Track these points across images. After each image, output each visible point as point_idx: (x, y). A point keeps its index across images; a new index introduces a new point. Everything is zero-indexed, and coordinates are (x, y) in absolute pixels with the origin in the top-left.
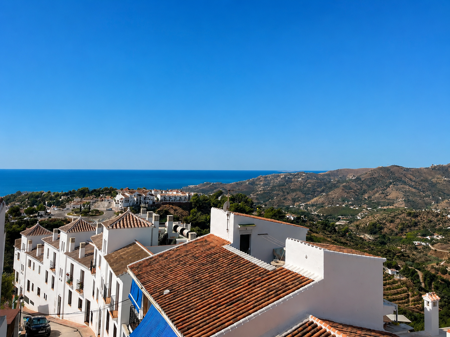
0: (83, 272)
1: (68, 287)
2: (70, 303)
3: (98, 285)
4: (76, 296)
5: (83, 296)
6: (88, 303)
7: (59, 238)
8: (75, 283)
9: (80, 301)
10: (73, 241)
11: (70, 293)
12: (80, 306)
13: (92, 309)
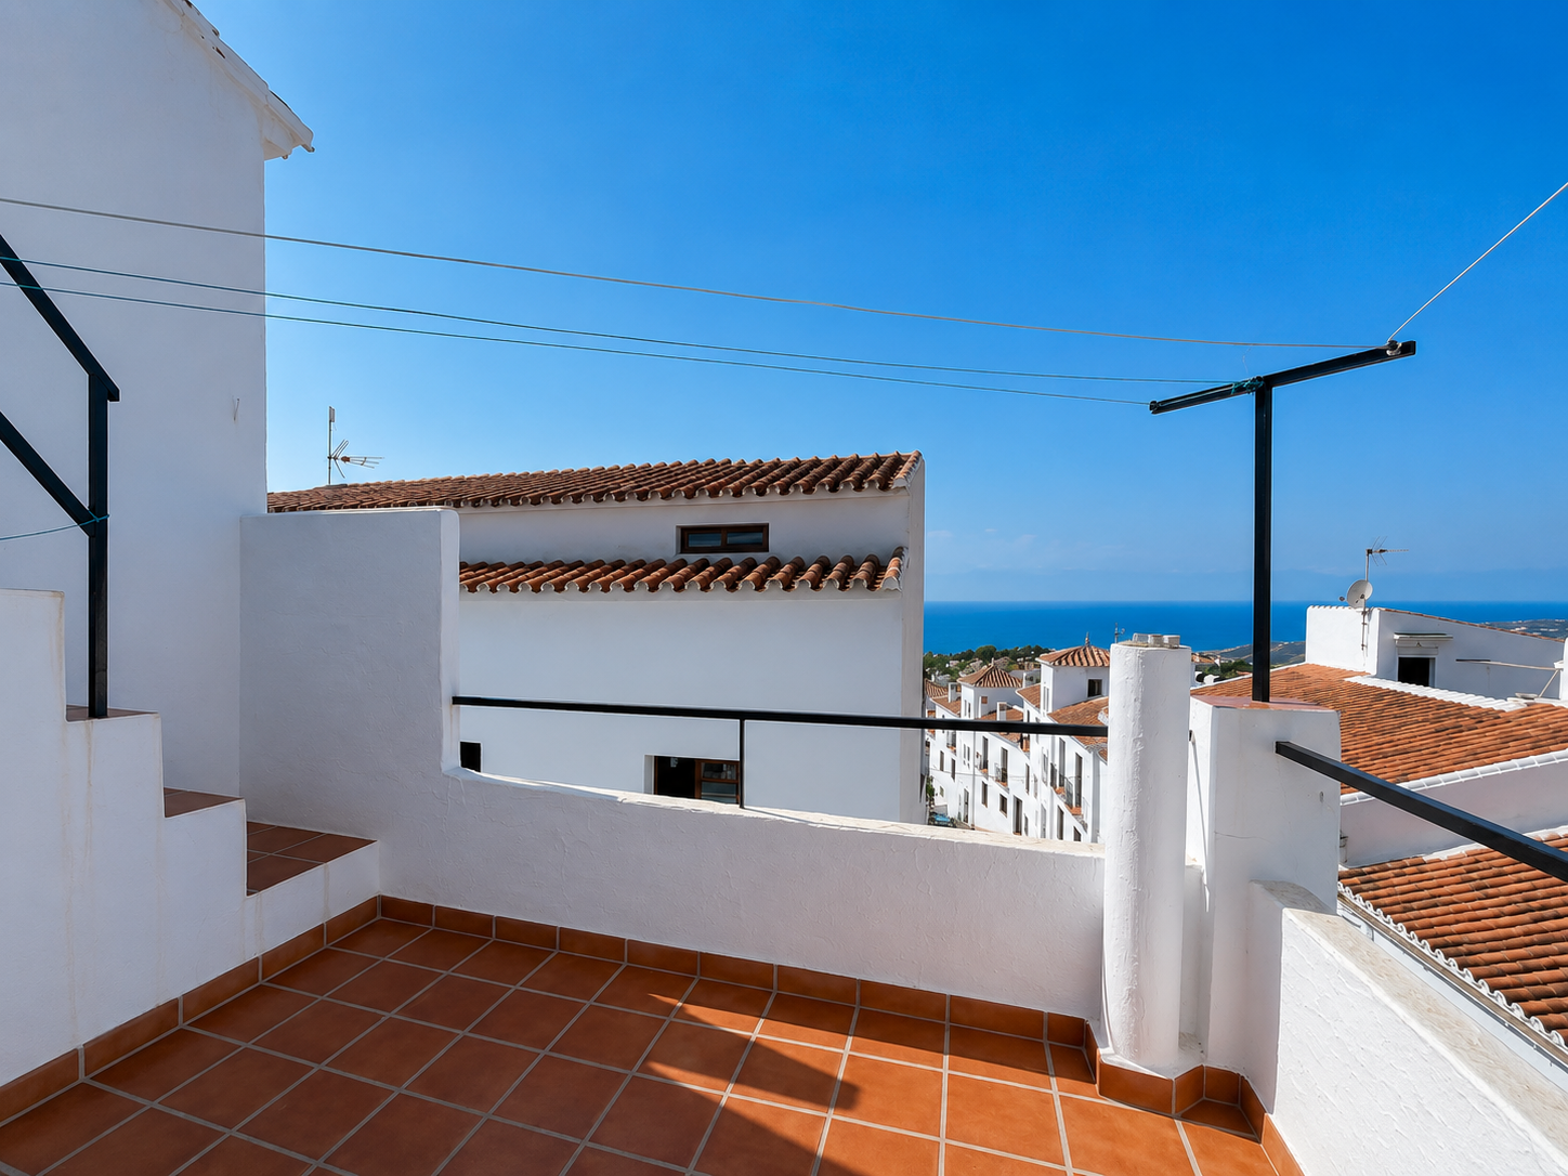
0: (1005, 752)
1: (980, 779)
2: (985, 802)
3: (1037, 770)
4: (995, 790)
5: (1008, 790)
6: (1018, 803)
7: (960, 698)
8: (992, 770)
9: (1003, 800)
10: (985, 700)
11: (985, 787)
12: (1003, 808)
13: (1025, 811)
